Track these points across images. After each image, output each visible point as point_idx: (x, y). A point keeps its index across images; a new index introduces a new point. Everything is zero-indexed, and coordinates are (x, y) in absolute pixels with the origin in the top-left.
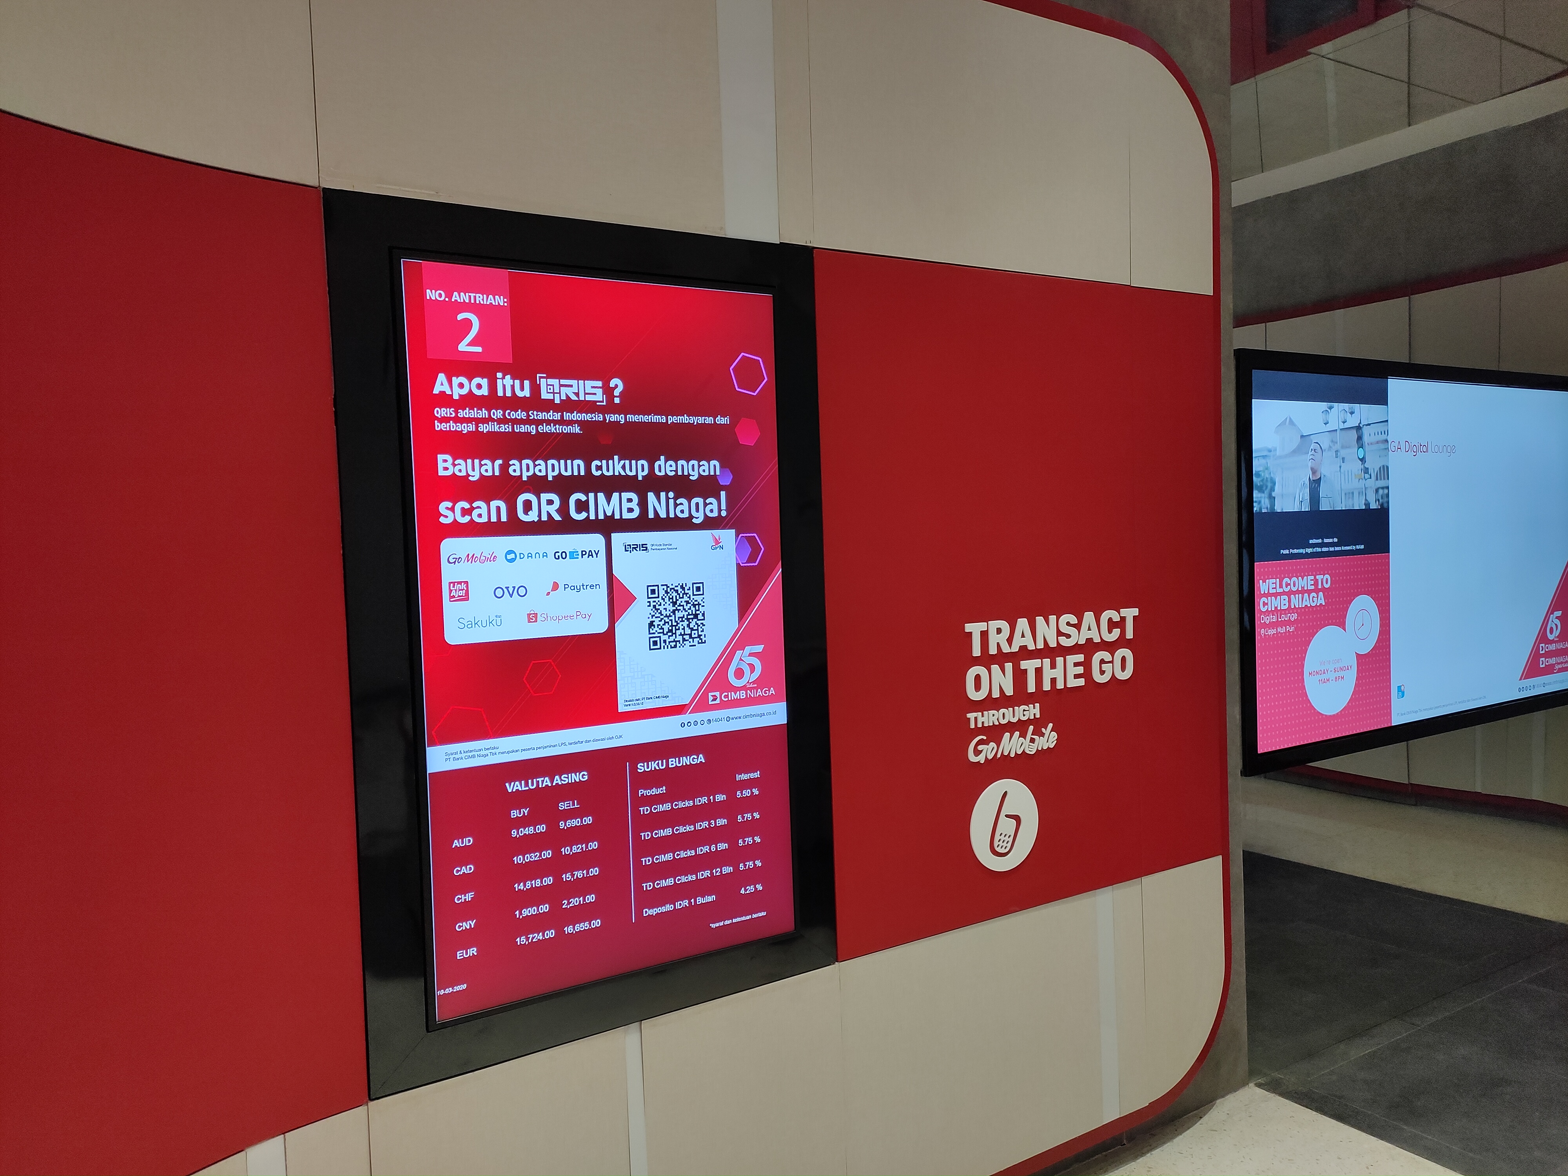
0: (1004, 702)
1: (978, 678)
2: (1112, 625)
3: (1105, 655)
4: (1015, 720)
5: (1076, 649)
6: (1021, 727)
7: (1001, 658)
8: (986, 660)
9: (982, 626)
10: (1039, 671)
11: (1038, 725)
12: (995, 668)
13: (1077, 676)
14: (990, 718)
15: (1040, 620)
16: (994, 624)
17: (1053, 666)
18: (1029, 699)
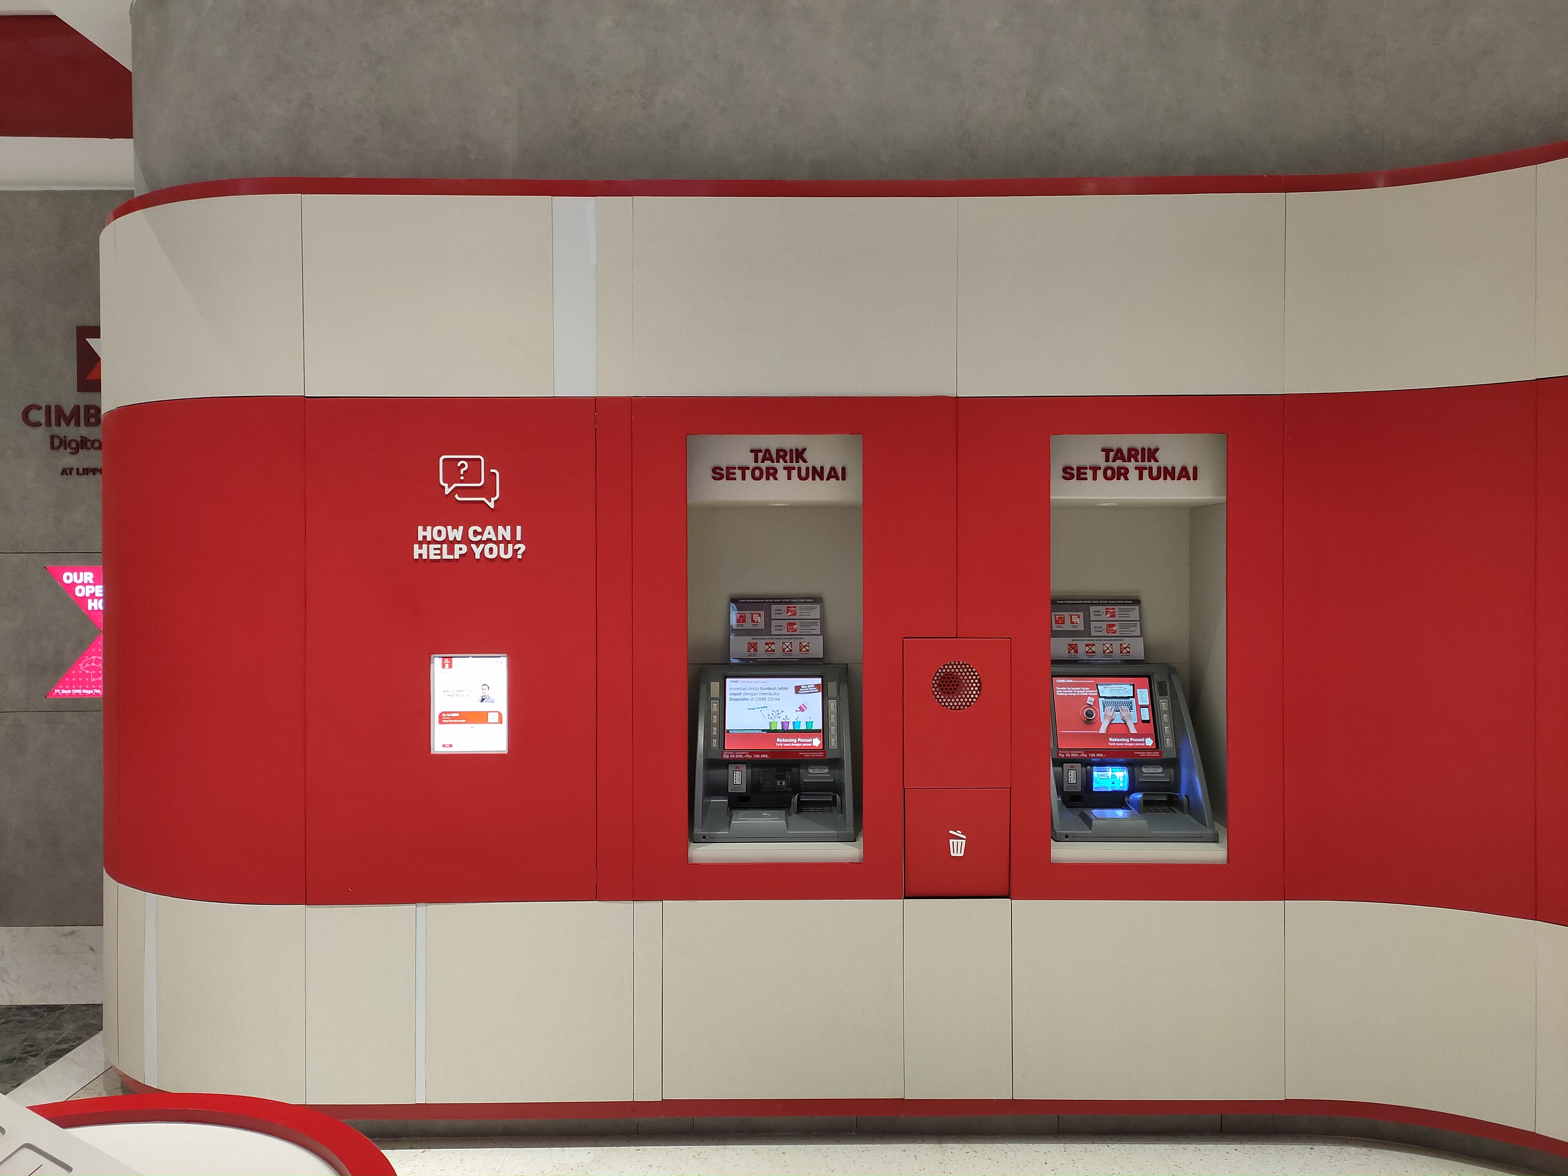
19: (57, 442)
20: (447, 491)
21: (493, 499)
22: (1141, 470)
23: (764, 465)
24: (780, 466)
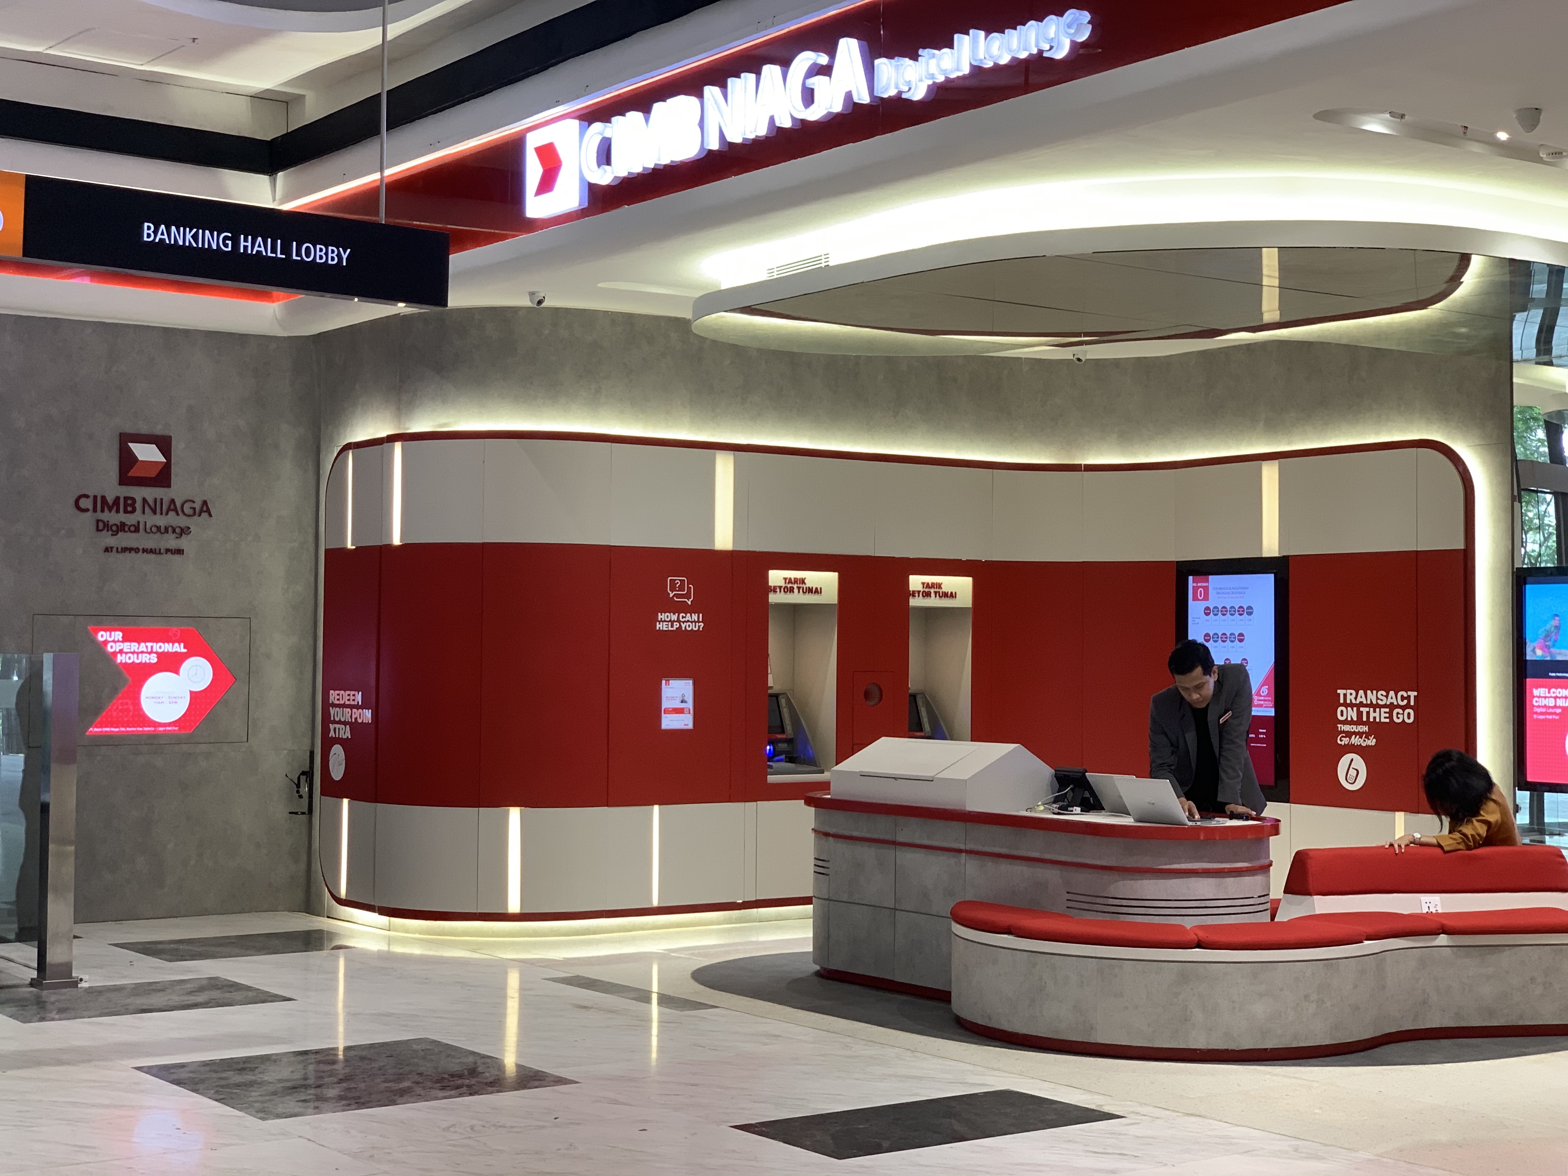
0: (1352, 722)
1: (1342, 711)
2: (1403, 698)
3: (1400, 711)
4: (1357, 731)
5: (1385, 706)
6: (1360, 734)
7: (1352, 705)
8: (1346, 705)
9: (1344, 691)
10: (1368, 713)
11: (1368, 735)
12: (1349, 709)
13: (1385, 718)
14: (1347, 728)
15: (1369, 692)
16: (1349, 691)
17: (1375, 712)
18: (1364, 723)
19: (101, 525)
20: (671, 595)
21: (690, 600)
22: (935, 593)
23: (789, 586)
24: (795, 586)
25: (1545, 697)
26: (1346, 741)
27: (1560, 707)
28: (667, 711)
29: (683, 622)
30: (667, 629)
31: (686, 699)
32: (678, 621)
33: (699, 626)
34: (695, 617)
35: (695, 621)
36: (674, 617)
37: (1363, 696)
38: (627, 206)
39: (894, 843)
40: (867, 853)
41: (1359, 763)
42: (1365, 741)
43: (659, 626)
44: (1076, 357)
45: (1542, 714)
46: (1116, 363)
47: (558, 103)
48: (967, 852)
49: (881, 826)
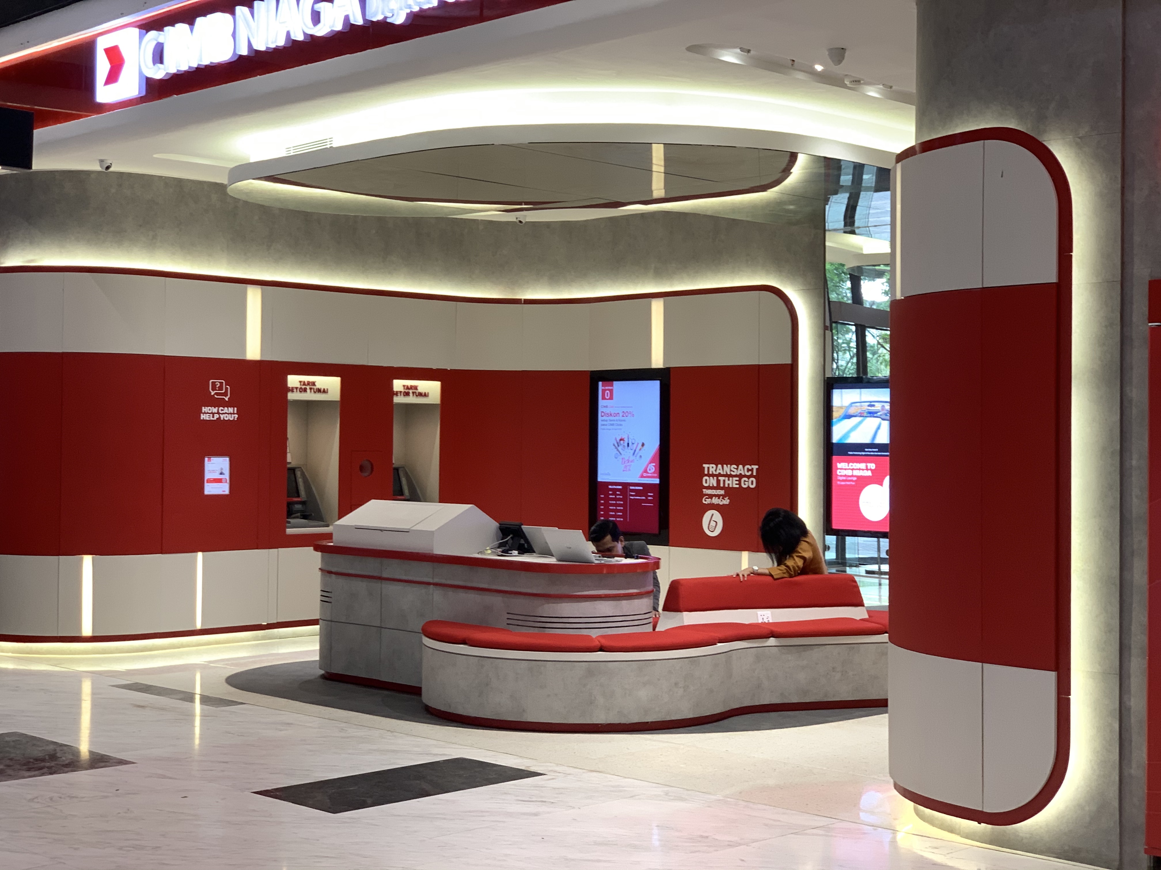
0: (713, 488)
1: (706, 480)
2: (748, 470)
3: (746, 479)
4: (716, 494)
5: (736, 476)
6: (718, 496)
7: (713, 475)
8: (709, 475)
9: (708, 465)
10: (724, 481)
11: (724, 496)
12: (711, 478)
13: (736, 484)
14: (709, 492)
15: (725, 466)
16: (711, 465)
17: (729, 480)
18: (722, 489)
20: (213, 393)
21: (228, 397)
22: (413, 393)
23: (303, 387)
24: (308, 387)
25: (845, 469)
26: (708, 501)
27: (855, 476)
28: (210, 481)
29: (222, 414)
30: (209, 419)
31: (224, 472)
32: (218, 413)
33: (234, 417)
34: (231, 410)
35: (231, 414)
36: (215, 410)
37: (721, 469)
38: (176, 96)
39: (380, 578)
40: (361, 586)
41: (717, 517)
42: (722, 501)
43: (203, 417)
44: (519, 219)
45: (843, 481)
46: (548, 225)
47: (122, 15)
48: (436, 584)
49: (370, 566)
